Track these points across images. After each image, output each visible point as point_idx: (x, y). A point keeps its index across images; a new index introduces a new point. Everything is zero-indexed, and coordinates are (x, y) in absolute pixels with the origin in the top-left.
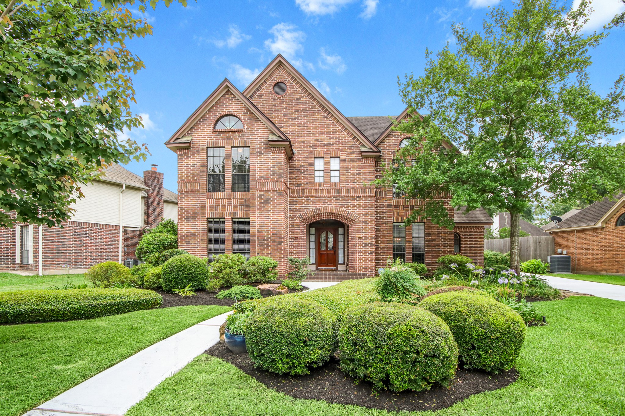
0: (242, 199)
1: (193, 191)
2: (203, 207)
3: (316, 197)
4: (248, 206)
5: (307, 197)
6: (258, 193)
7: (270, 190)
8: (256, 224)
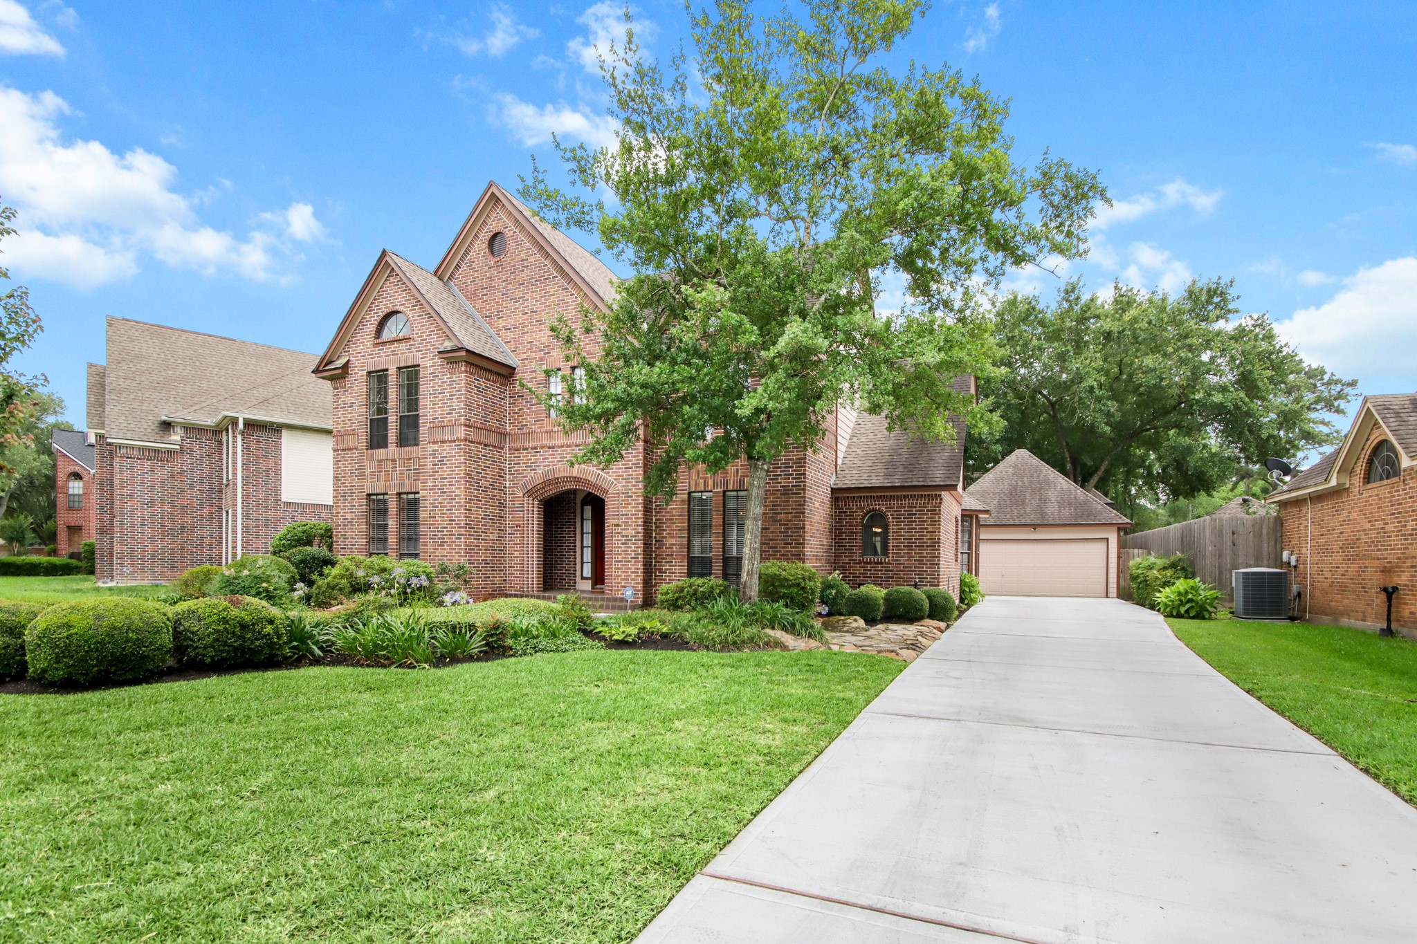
0: (410, 459)
1: (350, 450)
2: (362, 475)
3: (549, 448)
4: (417, 473)
5: (535, 448)
6: (431, 447)
7: (445, 442)
8: (427, 504)
